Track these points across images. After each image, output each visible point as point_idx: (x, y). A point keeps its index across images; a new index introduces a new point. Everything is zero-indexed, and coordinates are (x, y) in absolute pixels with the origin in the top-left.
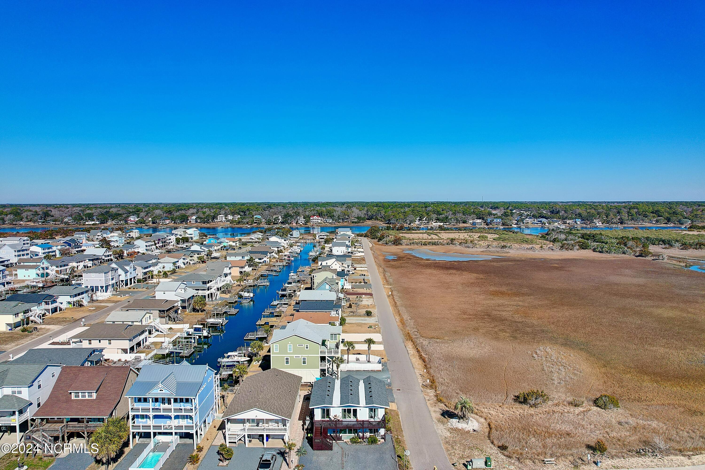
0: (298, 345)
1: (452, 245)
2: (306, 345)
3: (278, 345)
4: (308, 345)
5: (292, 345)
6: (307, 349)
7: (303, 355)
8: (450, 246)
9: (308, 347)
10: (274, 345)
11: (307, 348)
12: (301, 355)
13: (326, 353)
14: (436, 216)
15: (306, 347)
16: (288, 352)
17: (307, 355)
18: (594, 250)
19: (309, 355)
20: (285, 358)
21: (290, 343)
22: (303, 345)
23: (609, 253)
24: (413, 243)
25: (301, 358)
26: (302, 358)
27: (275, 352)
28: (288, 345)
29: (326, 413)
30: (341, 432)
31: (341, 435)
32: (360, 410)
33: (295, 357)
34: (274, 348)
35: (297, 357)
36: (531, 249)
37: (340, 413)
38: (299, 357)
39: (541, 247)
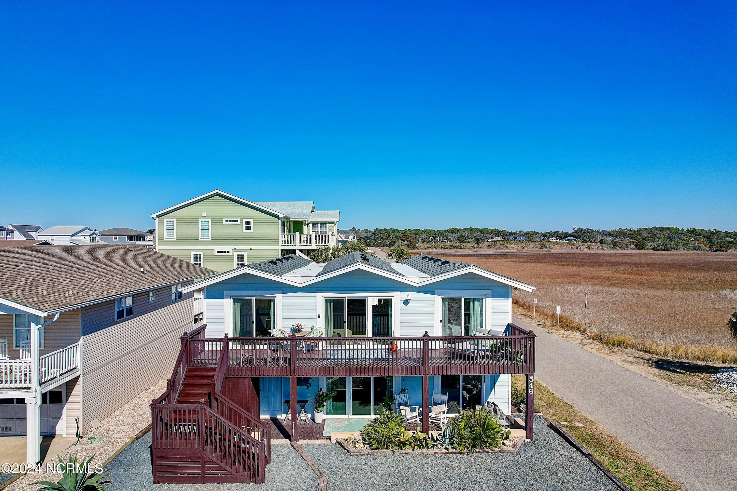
0: (224, 220)
1: (478, 248)
2: (244, 221)
3: (175, 220)
4: (252, 221)
5: (210, 220)
6: (248, 231)
7: (238, 248)
8: (476, 249)
9: (252, 225)
10: (165, 220)
11: (248, 228)
12: (233, 248)
13: (297, 243)
14: (452, 235)
15: (244, 225)
16: (200, 238)
17: (249, 248)
18: (654, 249)
19: (252, 247)
20: (192, 254)
21: (204, 214)
22: (239, 220)
23: (677, 250)
24: (431, 247)
25: (233, 253)
26: (236, 254)
27: (165, 237)
28: (200, 220)
29: (254, 320)
30: (321, 405)
31: (320, 417)
32: (406, 302)
33: (218, 252)
34: (165, 228)
35: (222, 252)
36: (577, 248)
37: (319, 317)
38: (228, 252)
39: (588, 247)
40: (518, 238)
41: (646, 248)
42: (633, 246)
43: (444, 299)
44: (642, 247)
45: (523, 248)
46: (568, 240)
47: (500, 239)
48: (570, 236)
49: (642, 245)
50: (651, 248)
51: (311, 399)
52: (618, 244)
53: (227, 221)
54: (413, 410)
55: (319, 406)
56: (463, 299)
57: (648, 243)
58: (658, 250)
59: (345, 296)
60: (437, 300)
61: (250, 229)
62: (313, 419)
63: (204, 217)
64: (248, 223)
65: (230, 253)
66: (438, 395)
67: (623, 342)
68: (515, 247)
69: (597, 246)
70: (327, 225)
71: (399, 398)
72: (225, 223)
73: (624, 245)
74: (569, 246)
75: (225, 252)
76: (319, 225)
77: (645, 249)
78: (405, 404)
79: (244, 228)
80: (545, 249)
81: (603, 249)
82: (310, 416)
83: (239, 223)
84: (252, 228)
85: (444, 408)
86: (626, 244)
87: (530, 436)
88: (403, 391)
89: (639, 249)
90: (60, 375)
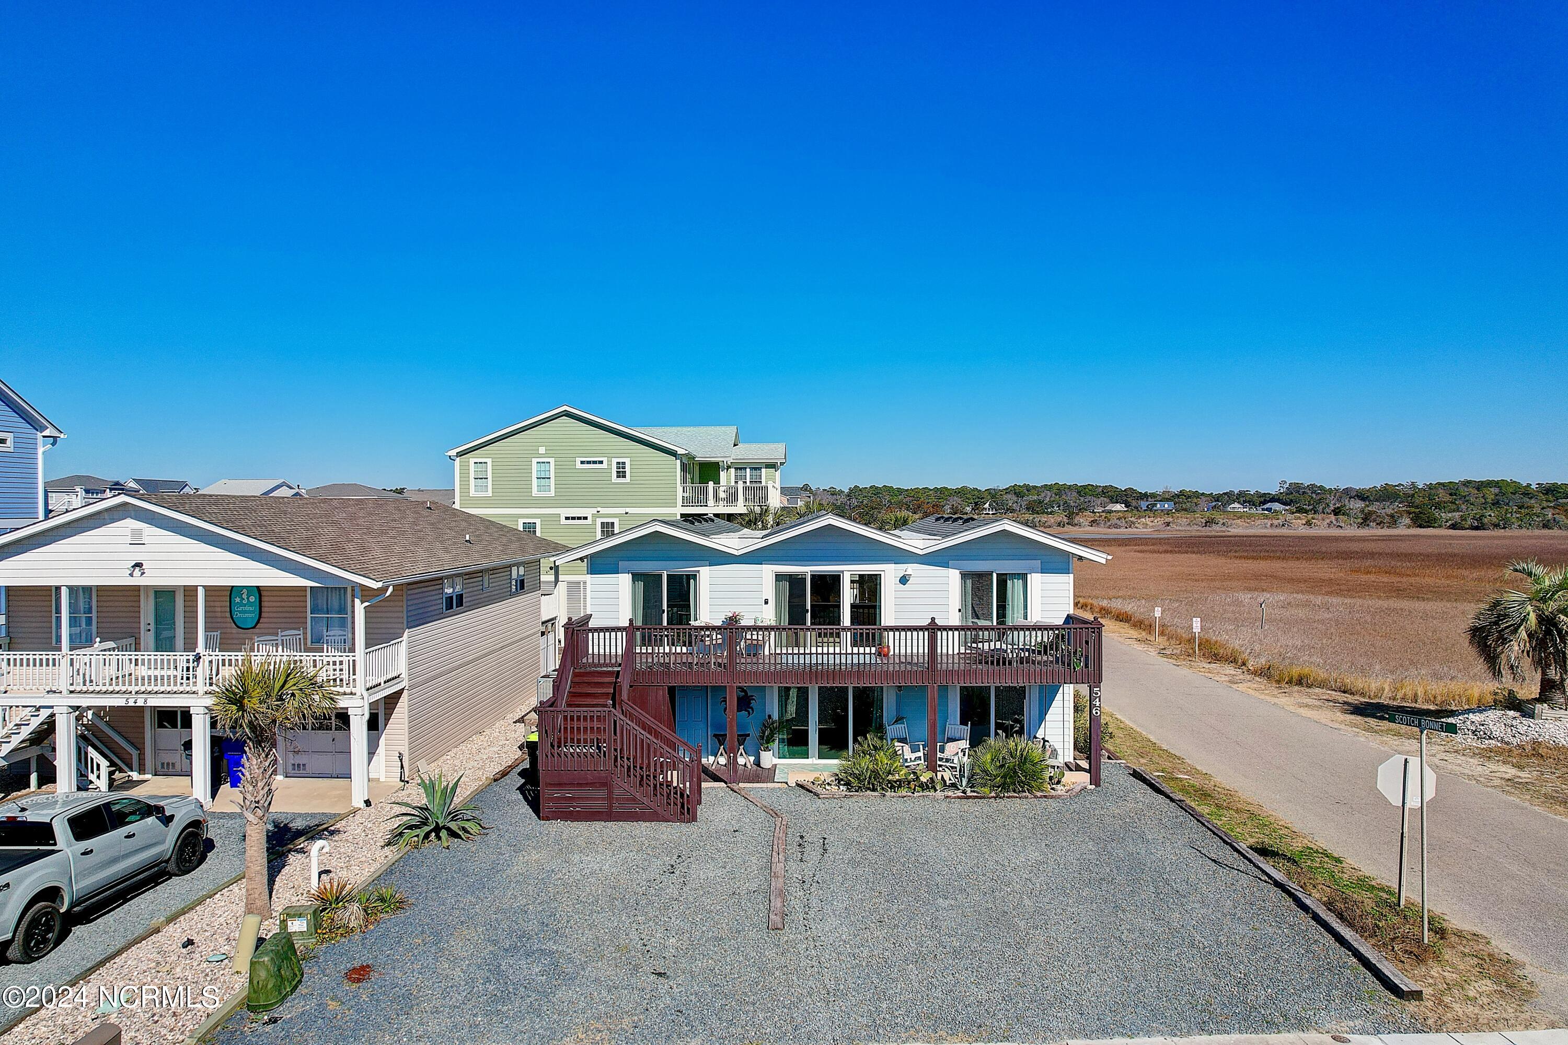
0: (578, 460)
2: (615, 461)
3: (489, 461)
4: (627, 461)
5: (552, 460)
6: (621, 480)
7: (603, 511)
9: (628, 469)
10: (472, 461)
11: (621, 474)
12: (594, 511)
13: (711, 502)
15: (614, 470)
16: (535, 492)
17: (622, 511)
18: (1454, 527)
19: (628, 510)
20: (521, 521)
21: (542, 450)
22: (605, 460)
23: (1504, 528)
25: (594, 521)
26: (599, 521)
27: (472, 493)
28: (535, 461)
29: (665, 607)
30: (770, 740)
31: (768, 759)
32: (904, 580)
33: (567, 518)
34: (472, 475)
35: (573, 518)
36: (1283, 525)
37: (766, 602)
38: (586, 518)
39: (1308, 523)
40: (1158, 506)
41: (1436, 525)
42: (1407, 521)
43: (964, 576)
44: (1428, 522)
45: (1168, 525)
46: (1269, 510)
47: (1119, 507)
48: (1273, 499)
49: (1428, 517)
50: (1448, 524)
51: (754, 732)
52: (1374, 517)
53: (582, 462)
54: (914, 750)
55: (765, 741)
56: (995, 575)
57: (1442, 515)
58: (1463, 528)
59: (807, 570)
60: (953, 577)
61: (624, 477)
62: (758, 763)
63: (542, 456)
64: (621, 465)
65: (589, 521)
66: (954, 725)
67: (1307, 677)
68: (1151, 524)
69: (1328, 521)
70: (763, 470)
71: (892, 730)
72: (579, 466)
73: (1387, 519)
74: (1266, 521)
75: (579, 518)
76: (748, 470)
77: (1433, 527)
78: (903, 740)
79: (614, 474)
80: (1215, 527)
81: (1341, 527)
82: (752, 759)
83: (605, 465)
84: (628, 474)
85: (964, 744)
86: (1392, 516)
87: (1096, 780)
88: (899, 720)
89: (1421, 526)
90: (385, 682)
